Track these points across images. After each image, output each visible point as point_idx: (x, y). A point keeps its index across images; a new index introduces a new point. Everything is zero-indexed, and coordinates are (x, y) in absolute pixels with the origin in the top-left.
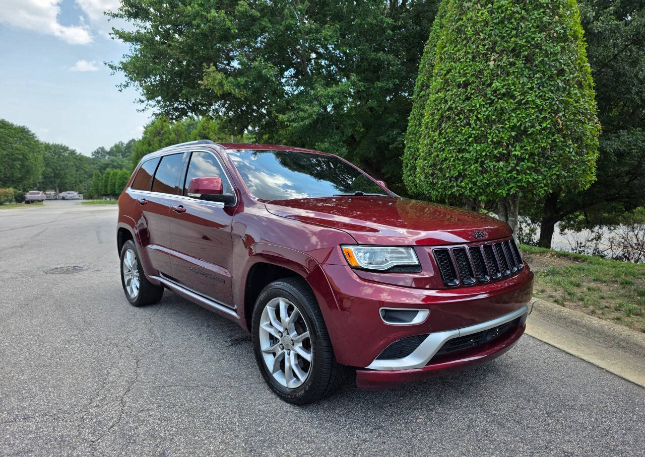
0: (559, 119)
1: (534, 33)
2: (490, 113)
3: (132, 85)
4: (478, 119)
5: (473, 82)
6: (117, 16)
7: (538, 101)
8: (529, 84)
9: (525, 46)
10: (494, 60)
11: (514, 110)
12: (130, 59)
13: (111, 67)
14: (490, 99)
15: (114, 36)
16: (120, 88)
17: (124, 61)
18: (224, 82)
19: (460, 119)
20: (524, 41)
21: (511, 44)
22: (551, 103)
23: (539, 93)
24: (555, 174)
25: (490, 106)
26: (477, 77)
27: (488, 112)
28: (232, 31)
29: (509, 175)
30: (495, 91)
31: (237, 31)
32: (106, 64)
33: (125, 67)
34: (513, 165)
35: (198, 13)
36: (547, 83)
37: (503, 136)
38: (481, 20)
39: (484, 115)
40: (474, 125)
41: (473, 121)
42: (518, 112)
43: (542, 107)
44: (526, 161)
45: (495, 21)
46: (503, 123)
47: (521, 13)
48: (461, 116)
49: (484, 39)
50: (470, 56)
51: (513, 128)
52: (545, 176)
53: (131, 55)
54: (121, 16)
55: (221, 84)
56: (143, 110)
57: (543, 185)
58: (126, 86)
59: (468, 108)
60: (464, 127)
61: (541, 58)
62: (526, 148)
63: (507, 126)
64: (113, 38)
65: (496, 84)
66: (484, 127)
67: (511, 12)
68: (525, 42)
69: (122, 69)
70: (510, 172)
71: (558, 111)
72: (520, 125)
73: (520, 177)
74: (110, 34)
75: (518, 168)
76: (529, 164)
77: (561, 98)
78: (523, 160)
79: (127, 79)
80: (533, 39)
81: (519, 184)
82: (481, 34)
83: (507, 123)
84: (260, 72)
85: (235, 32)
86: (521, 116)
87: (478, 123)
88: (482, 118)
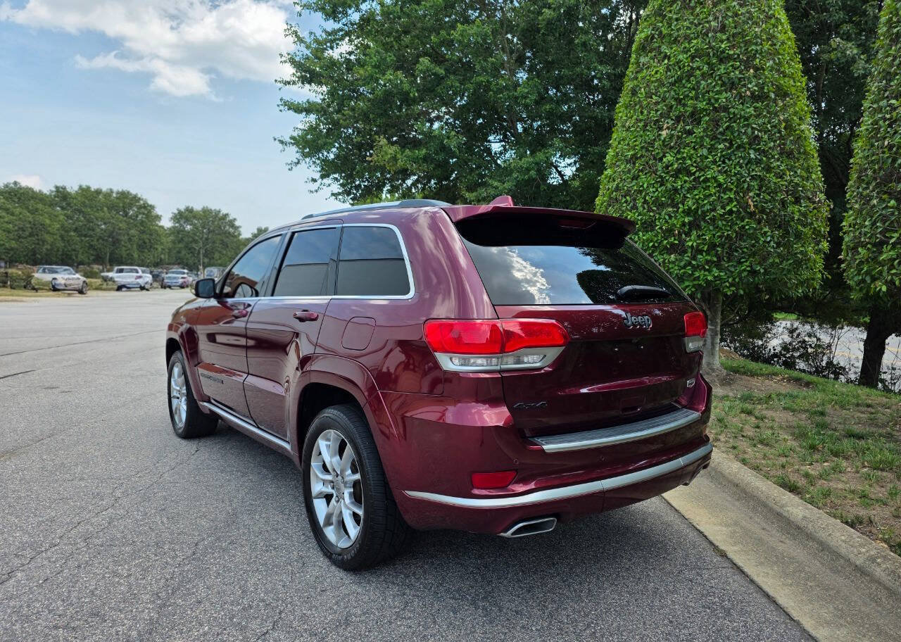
0: (750, 200)
1: (719, 93)
2: (660, 195)
3: (304, 162)
4: (645, 202)
5: (642, 156)
6: (289, 83)
7: (721, 178)
8: (710, 157)
9: (706, 110)
10: (668, 128)
11: (689, 190)
12: (300, 133)
13: (282, 142)
14: (661, 177)
15: (282, 108)
16: (290, 167)
17: (295, 134)
18: (399, 156)
19: (626, 202)
20: (704, 103)
21: (688, 109)
22: (738, 180)
23: (724, 167)
24: (744, 270)
25: (661, 186)
26: (647, 150)
27: (657, 193)
28: (411, 95)
29: (682, 271)
30: (667, 167)
31: (416, 94)
32: (275, 139)
33: (296, 141)
34: (687, 258)
35: (372, 76)
36: (735, 155)
37: (675, 222)
38: (654, 79)
39: (652, 197)
40: (641, 209)
41: (640, 204)
42: (696, 192)
43: (725, 185)
44: (704, 254)
45: (670, 81)
46: (675, 206)
47: (703, 69)
48: (628, 198)
49: (657, 103)
50: (641, 124)
51: (688, 212)
52: (732, 272)
53: (302, 127)
54: (294, 83)
55: (395, 159)
56: (317, 191)
57: (728, 284)
58: (298, 163)
59: (635, 188)
60: (631, 211)
61: (727, 124)
62: (704, 237)
63: (681, 210)
64: (281, 111)
65: (669, 158)
66: (653, 211)
67: (689, 68)
68: (707, 104)
69: (293, 144)
70: (684, 267)
71: (749, 189)
72: (697, 209)
73: (697, 274)
74: (278, 106)
75: (694, 262)
76: (709, 258)
77: (754, 173)
78: (701, 252)
79: (298, 155)
80: (717, 100)
81: (696, 282)
82: (654, 96)
83: (680, 206)
84: (442, 142)
85: (414, 95)
86: (697, 197)
87: (645, 206)
88: (649, 200)
